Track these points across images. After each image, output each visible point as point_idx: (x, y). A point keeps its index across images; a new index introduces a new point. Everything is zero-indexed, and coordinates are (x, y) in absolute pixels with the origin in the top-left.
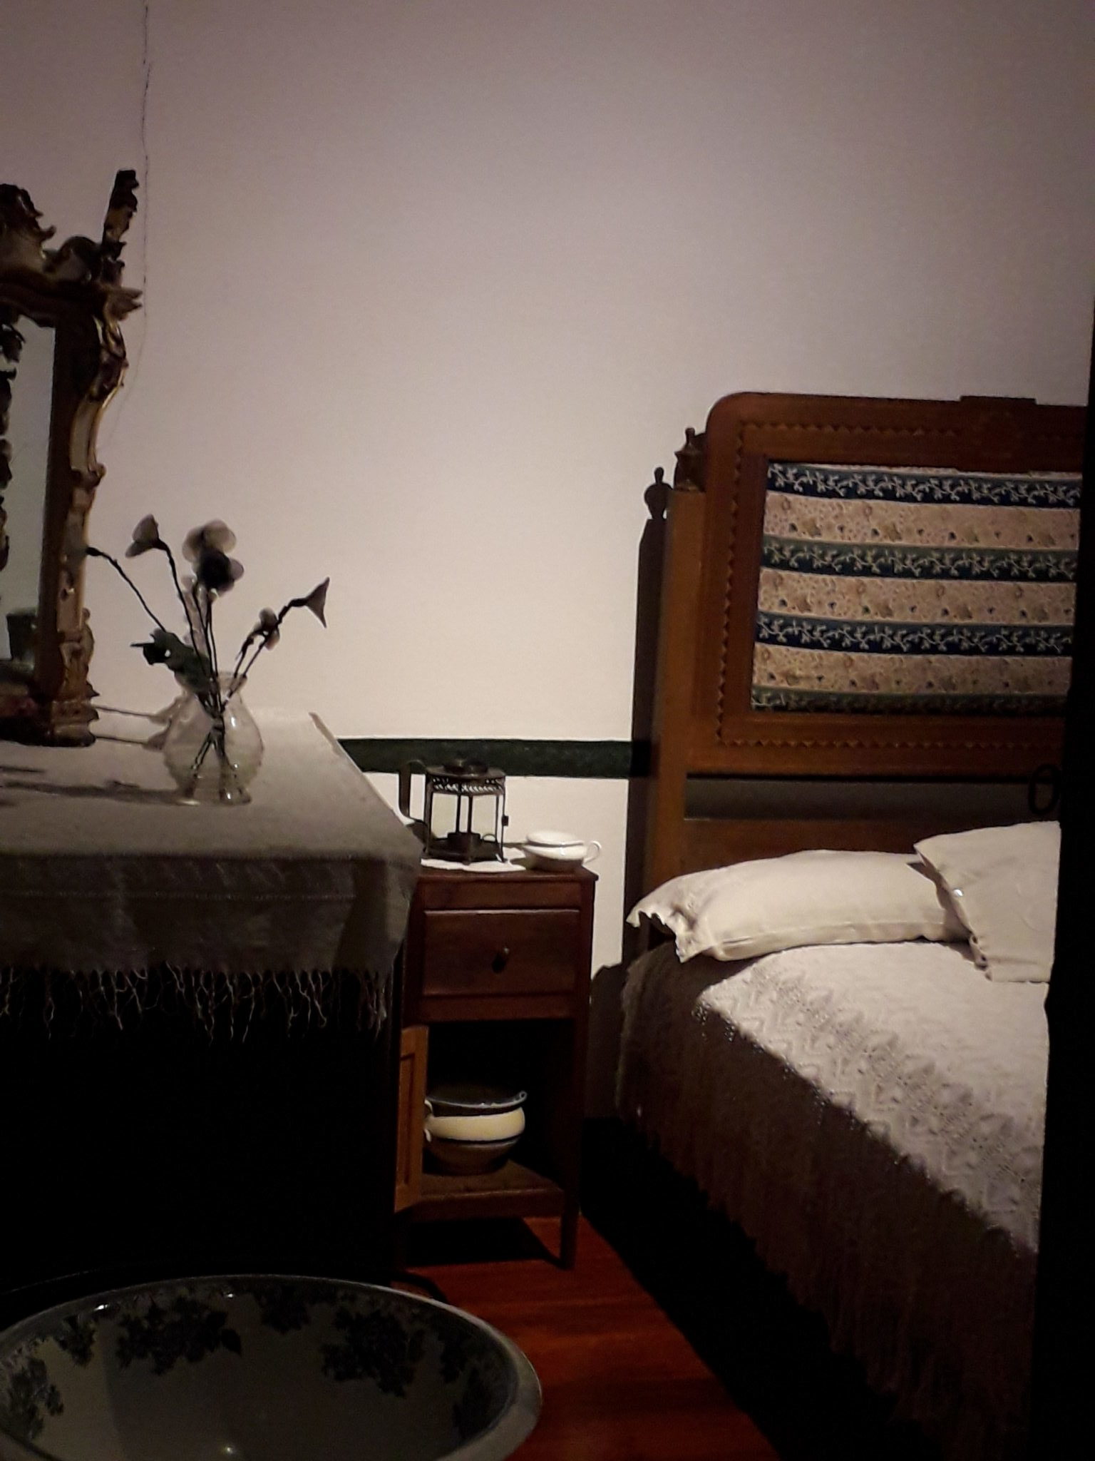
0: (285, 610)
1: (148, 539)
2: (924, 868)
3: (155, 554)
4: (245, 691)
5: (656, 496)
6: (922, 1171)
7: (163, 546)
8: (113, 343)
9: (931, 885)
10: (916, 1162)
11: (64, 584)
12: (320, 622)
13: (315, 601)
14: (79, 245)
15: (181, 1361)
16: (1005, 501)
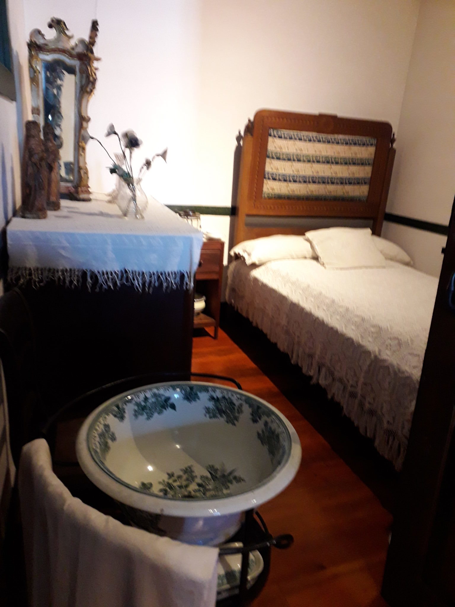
0: (154, 158)
1: (112, 132)
2: (308, 240)
3: (114, 137)
4: (142, 183)
5: (239, 138)
6: (323, 321)
7: (116, 133)
8: (93, 74)
9: (309, 245)
10: (321, 318)
11: (81, 152)
12: (164, 161)
13: (164, 155)
14: (82, 41)
15: (156, 415)
16: (329, 142)
